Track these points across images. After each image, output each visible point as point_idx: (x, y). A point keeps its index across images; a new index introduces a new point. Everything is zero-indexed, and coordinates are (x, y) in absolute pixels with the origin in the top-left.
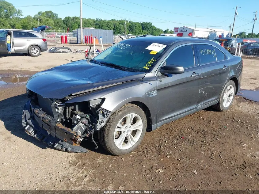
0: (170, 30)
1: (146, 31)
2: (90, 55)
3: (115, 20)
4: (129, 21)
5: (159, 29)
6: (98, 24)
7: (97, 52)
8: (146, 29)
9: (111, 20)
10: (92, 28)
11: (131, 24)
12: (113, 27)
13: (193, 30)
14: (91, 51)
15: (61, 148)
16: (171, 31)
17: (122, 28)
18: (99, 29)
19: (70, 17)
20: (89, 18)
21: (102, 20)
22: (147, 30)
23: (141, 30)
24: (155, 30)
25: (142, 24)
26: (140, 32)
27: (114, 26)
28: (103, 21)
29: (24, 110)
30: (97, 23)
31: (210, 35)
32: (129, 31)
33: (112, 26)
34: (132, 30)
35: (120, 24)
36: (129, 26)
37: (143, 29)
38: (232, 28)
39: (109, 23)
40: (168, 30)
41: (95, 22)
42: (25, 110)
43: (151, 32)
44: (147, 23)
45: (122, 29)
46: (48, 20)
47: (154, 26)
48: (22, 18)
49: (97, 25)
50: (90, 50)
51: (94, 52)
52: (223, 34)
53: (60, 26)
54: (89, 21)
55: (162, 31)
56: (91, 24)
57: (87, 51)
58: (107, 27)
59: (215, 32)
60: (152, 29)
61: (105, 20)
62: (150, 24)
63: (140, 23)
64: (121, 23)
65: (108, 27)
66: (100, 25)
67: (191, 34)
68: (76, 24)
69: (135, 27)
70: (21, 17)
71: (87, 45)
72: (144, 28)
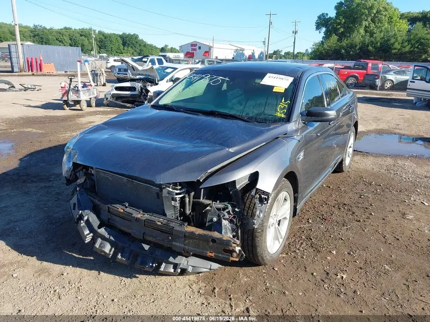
0: (169, 47)
1: (130, 49)
2: (71, 93)
3: (71, 29)
4: (97, 32)
5: (151, 46)
6: (38, 35)
7: (83, 87)
8: (129, 45)
9: (62, 28)
10: (29, 43)
11: (101, 36)
12: (70, 42)
13: (210, 48)
14: (72, 87)
15: (172, 270)
16: (172, 48)
17: (86, 42)
18: (42, 44)
21: (46, 29)
22: (131, 47)
23: (122, 47)
24: (145, 46)
25: (121, 37)
26: (120, 50)
27: (71, 39)
28: (49, 30)
29: (80, 212)
30: (36, 33)
31: (235, 54)
32: (100, 48)
33: (67, 39)
34: (105, 47)
35: (81, 35)
36: (98, 39)
37: (124, 44)
38: (267, 44)
39: (60, 33)
40: (166, 46)
41: (32, 32)
42: (83, 210)
43: (138, 51)
44: (129, 34)
45: (85, 44)
47: (142, 40)
49: (37, 37)
50: (70, 85)
51: (80, 88)
52: (253, 54)
55: (156, 48)
57: (65, 87)
58: (58, 42)
59: (243, 50)
60: (140, 45)
61: (51, 29)
62: (135, 37)
63: (117, 35)
64: (85, 34)
65: (60, 41)
66: (42, 38)
67: (207, 53)
69: (109, 42)
71: (33, 75)
72: (126, 43)
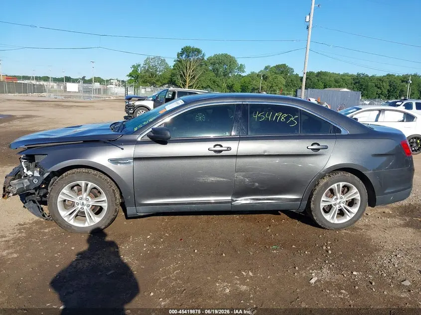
3: (394, 76)
9: (385, 75)
10: (345, 90)
12: (388, 88)
19: (312, 72)
20: (346, 73)
21: (367, 76)
27: (390, 86)
28: (370, 78)
30: (358, 81)
33: (386, 85)
35: (403, 81)
41: (354, 79)
46: (276, 78)
48: (245, 76)
49: (357, 84)
53: (294, 86)
54: (344, 78)
56: (346, 82)
58: (376, 89)
61: (373, 76)
65: (379, 88)
66: (362, 85)
68: (321, 83)
70: (243, 74)
